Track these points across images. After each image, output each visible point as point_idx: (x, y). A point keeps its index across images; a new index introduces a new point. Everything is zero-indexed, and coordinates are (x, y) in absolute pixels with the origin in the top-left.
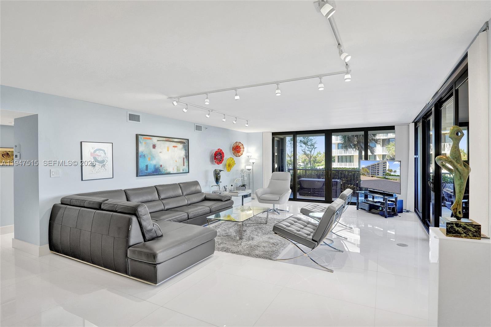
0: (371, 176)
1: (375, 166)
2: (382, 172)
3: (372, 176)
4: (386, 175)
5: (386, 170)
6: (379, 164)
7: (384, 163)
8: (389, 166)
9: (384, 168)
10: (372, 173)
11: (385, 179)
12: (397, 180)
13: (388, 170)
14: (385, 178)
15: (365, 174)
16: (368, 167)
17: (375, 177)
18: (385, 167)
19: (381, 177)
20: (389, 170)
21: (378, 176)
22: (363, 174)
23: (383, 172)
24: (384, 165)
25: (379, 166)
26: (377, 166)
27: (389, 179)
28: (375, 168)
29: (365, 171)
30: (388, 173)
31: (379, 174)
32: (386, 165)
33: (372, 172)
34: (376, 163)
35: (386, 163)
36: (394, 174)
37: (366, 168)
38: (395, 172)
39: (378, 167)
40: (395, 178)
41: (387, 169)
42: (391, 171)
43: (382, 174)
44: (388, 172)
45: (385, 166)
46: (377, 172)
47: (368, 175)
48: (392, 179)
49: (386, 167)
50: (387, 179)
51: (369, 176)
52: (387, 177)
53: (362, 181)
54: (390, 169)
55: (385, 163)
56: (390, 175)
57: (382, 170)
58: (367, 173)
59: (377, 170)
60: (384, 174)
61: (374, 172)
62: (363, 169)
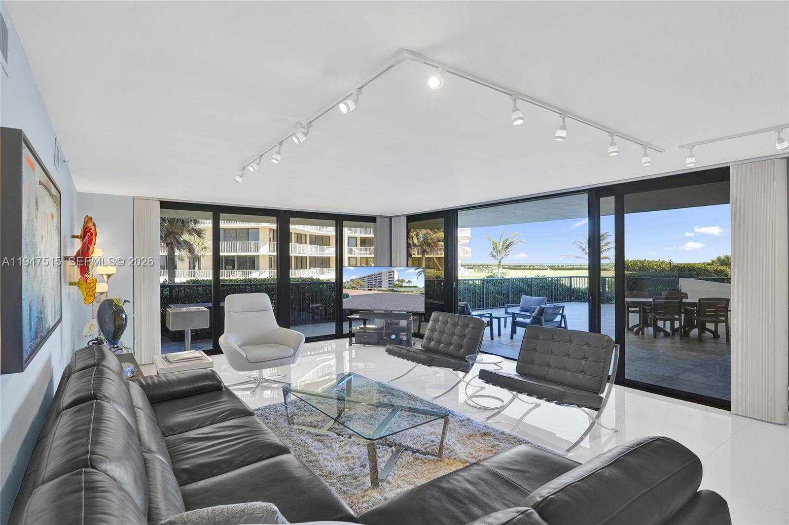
0: (367, 289)
2: (387, 283)
3: (369, 290)
4: (394, 286)
5: (393, 280)
6: (381, 274)
7: (389, 272)
8: (398, 276)
9: (389, 278)
10: (370, 286)
14: (392, 291)
15: (357, 287)
16: (363, 279)
17: (374, 290)
18: (392, 278)
19: (386, 289)
20: (398, 280)
21: (380, 289)
22: (352, 288)
23: (389, 283)
24: (390, 275)
25: (381, 276)
26: (377, 276)
27: (400, 291)
28: (375, 279)
29: (356, 283)
30: (397, 284)
31: (381, 286)
32: (393, 274)
33: (370, 284)
35: (393, 272)
36: (408, 285)
37: (358, 279)
38: (409, 282)
39: (379, 278)
40: (409, 289)
41: (396, 278)
42: (403, 281)
43: (387, 286)
44: (397, 283)
45: (392, 276)
46: (377, 284)
47: (362, 289)
48: (404, 292)
49: (393, 277)
50: (397, 291)
51: (365, 290)
52: (394, 289)
53: (350, 297)
54: (400, 279)
56: (401, 287)
57: (387, 280)
58: (360, 286)
59: (377, 281)
60: (391, 285)
61: (373, 283)
62: (352, 280)
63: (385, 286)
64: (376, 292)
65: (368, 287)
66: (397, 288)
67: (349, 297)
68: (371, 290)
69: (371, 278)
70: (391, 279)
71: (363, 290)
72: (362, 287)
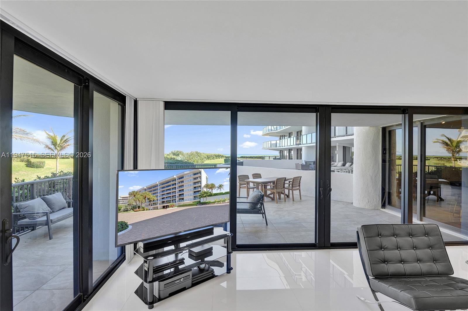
0: (159, 206)
1: (174, 182)
2: (192, 193)
3: (164, 207)
4: (202, 196)
5: (200, 186)
7: (195, 174)
8: (207, 178)
9: (195, 183)
10: (165, 200)
11: (199, 206)
12: (224, 201)
13: (205, 187)
14: (200, 203)
15: (143, 205)
16: (152, 189)
17: (172, 206)
18: (198, 182)
19: (191, 202)
20: (207, 186)
21: (182, 203)
22: (134, 208)
23: (195, 192)
24: (195, 179)
27: (209, 203)
28: (174, 186)
30: (205, 193)
31: (183, 199)
32: (200, 177)
33: (165, 196)
34: (175, 177)
35: (200, 172)
36: (219, 191)
37: (146, 190)
38: (220, 186)
39: (181, 184)
40: (220, 198)
41: (204, 183)
42: (212, 187)
43: (192, 197)
44: (205, 190)
45: (199, 180)
46: (177, 195)
47: (152, 207)
49: (200, 182)
50: (205, 203)
51: (156, 208)
52: (202, 200)
53: (130, 227)
54: (209, 183)
55: (198, 173)
56: (211, 195)
57: (192, 188)
58: (147, 204)
59: (177, 190)
60: (198, 195)
61: (171, 195)
62: (133, 194)
63: (189, 198)
64: (175, 209)
65: (163, 202)
66: (205, 198)
67: (127, 226)
68: (167, 207)
69: (167, 185)
70: (197, 185)
71: (154, 209)
72: (152, 203)
